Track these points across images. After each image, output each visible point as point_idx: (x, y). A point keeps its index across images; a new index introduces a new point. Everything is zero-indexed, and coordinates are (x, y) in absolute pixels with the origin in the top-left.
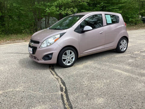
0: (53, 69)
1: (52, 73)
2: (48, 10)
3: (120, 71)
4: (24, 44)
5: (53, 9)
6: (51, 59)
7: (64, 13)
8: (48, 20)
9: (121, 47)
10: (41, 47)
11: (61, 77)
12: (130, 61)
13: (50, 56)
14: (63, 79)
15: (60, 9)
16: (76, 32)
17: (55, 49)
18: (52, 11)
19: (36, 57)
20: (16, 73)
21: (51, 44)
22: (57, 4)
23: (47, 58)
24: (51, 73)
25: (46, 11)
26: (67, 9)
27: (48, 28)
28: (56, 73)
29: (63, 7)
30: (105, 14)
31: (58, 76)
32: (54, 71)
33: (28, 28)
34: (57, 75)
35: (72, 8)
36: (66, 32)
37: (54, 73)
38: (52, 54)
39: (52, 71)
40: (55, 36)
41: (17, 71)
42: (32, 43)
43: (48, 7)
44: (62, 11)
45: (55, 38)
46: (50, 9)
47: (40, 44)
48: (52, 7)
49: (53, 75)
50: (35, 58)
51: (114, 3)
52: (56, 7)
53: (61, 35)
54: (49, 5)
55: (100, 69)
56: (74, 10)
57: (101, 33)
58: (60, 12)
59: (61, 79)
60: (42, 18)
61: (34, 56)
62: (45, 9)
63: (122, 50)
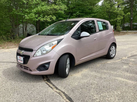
0: (48, 80)
1: (50, 86)
2: (27, 17)
3: (123, 80)
4: (3, 52)
5: (32, 16)
6: (47, 69)
7: (43, 20)
8: (26, 27)
9: (111, 53)
10: (35, 56)
11: (63, 91)
12: (125, 67)
13: (47, 66)
14: (66, 93)
15: (39, 16)
16: (73, 38)
17: (52, 57)
18: (31, 18)
19: (28, 68)
20: (3, 89)
21: (47, 52)
22: (36, 10)
23: (43, 68)
24: (48, 86)
25: (25, 17)
26: (46, 16)
27: (38, 34)
28: (54, 85)
29: (42, 14)
30: (97, 21)
31: (59, 90)
32: (52, 83)
33: (5, 34)
34: (57, 88)
35: (51, 16)
36: (63, 39)
37: (51, 86)
38: (49, 63)
39: (48, 83)
40: (52, 43)
41: (4, 85)
42: (23, 51)
43: (27, 14)
44: (41, 18)
45: (53, 44)
46: (29, 15)
47: (34, 52)
48: (31, 13)
49: (51, 88)
50: (26, 68)
51: (88, 12)
52: (36, 14)
53: (59, 42)
54: (27, 12)
55: (101, 78)
56: (53, 17)
57: (95, 40)
58: (39, 19)
59: (64, 93)
60: (19, 25)
61: (24, 66)
62: (23, 16)
63: (112, 56)
